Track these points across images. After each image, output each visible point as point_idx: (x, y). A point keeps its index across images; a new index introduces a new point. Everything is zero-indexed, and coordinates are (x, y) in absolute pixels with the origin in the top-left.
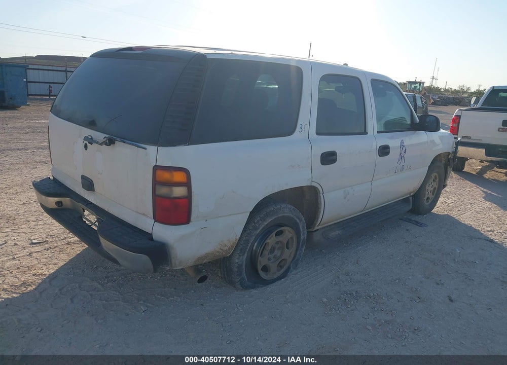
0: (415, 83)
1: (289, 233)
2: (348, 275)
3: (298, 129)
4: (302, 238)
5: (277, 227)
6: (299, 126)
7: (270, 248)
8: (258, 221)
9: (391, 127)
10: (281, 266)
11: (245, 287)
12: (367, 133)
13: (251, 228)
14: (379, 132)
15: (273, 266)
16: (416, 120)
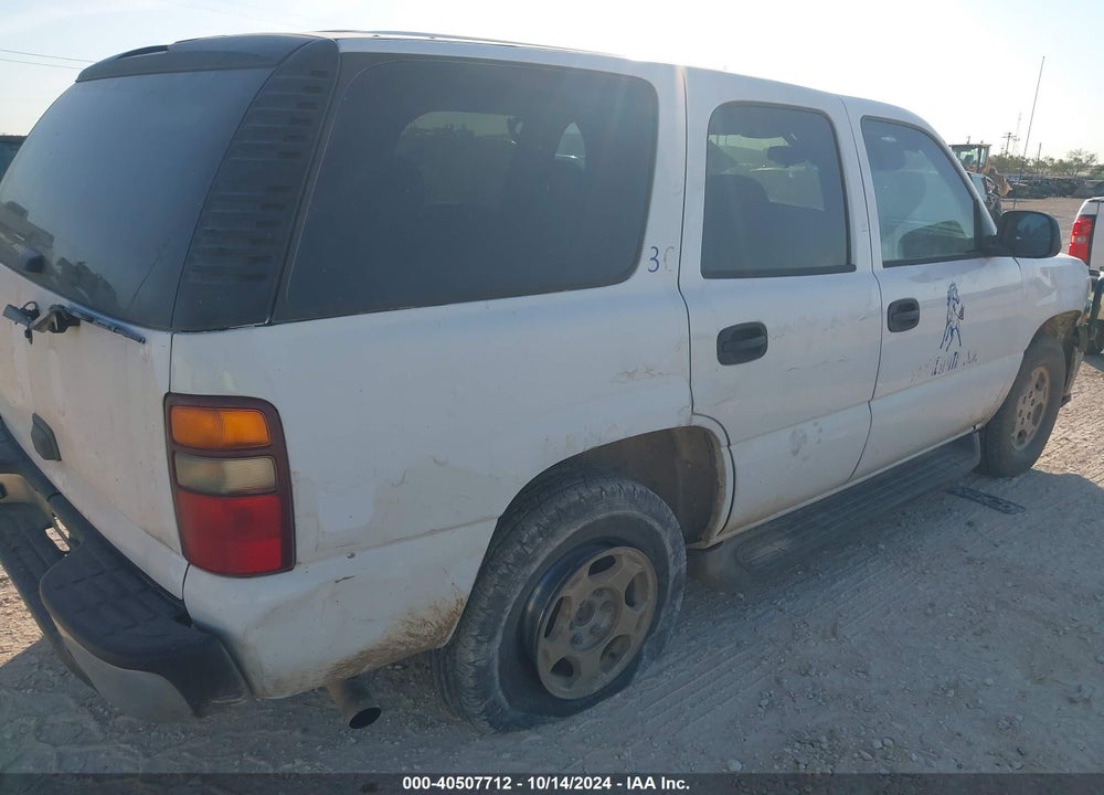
0: (968, 147)
1: (630, 562)
2: (807, 673)
3: (645, 263)
4: (672, 572)
5: (595, 551)
6: (647, 253)
7: (575, 608)
8: (532, 539)
9: (921, 248)
10: (612, 655)
11: (502, 726)
12: (853, 269)
13: (511, 559)
14: (886, 264)
15: (589, 661)
16: (990, 230)
